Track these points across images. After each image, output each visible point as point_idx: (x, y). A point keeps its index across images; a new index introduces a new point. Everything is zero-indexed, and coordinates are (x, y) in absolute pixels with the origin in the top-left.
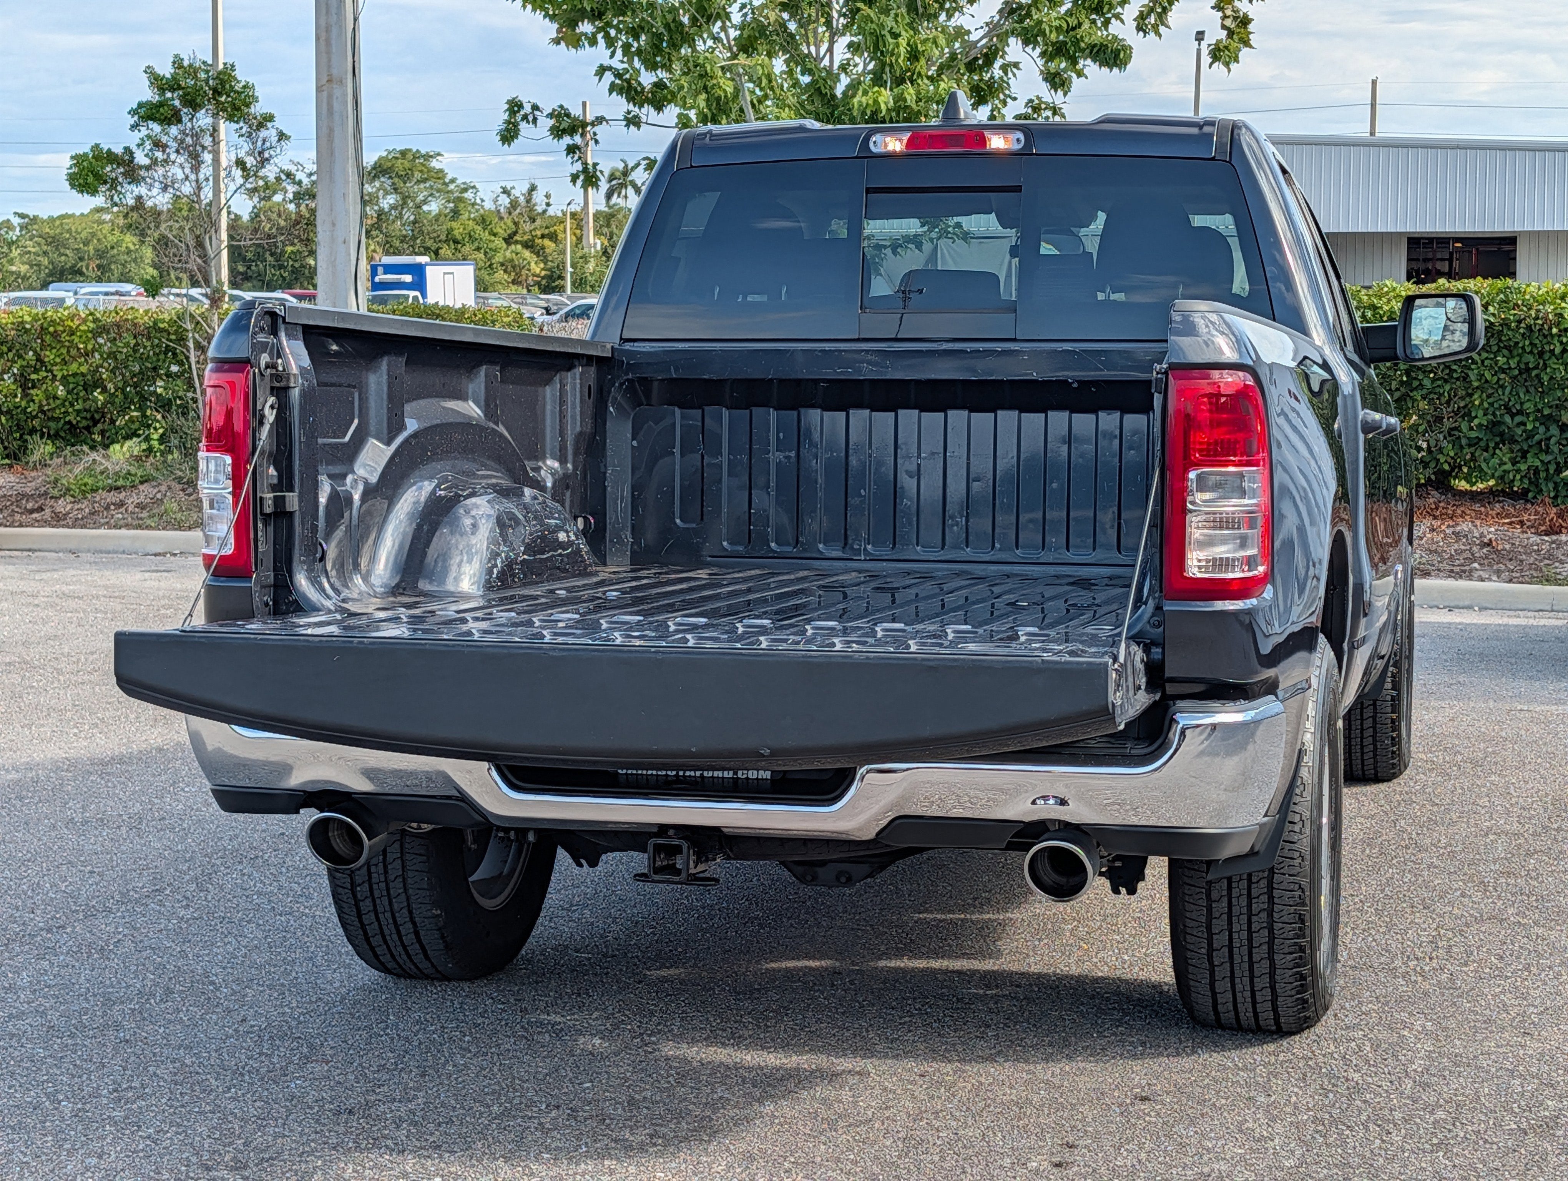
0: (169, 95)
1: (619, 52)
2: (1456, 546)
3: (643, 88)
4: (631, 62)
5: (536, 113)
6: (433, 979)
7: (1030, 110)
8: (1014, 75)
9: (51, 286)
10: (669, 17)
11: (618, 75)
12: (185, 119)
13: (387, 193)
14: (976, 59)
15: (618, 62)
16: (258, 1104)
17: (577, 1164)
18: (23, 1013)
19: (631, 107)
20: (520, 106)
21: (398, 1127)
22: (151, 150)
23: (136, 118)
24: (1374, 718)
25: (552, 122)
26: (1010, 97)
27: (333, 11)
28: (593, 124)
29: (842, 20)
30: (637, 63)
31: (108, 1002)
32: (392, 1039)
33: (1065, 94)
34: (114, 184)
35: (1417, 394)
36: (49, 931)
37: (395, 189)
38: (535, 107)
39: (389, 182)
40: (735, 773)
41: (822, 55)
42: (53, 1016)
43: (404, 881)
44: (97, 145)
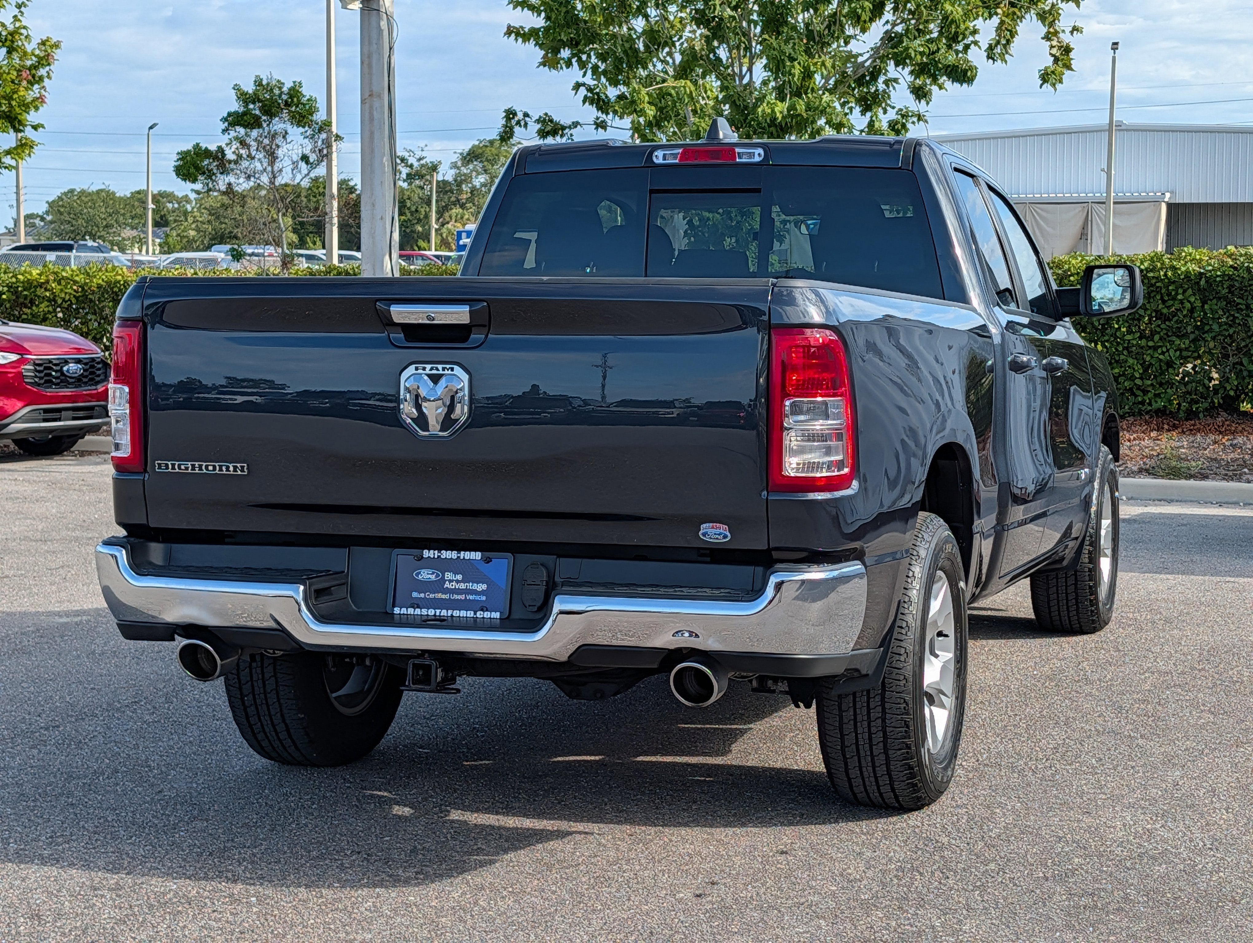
0: (251, 106)
1: (589, 72)
2: (1232, 455)
3: (609, 100)
4: (598, 80)
5: (527, 119)
6: (307, 766)
7: (899, 117)
8: (894, 88)
9: (213, 248)
10: (627, 45)
11: (590, 90)
12: (265, 125)
13: (478, 174)
14: (864, 76)
15: (589, 80)
16: (148, 848)
17: (357, 890)
18: (7, 785)
19: (600, 113)
20: (515, 114)
21: (240, 864)
22: (237, 149)
23: (226, 124)
24: (1076, 584)
25: (539, 126)
26: (890, 106)
27: (374, 41)
28: (570, 127)
29: (758, 47)
30: (603, 80)
31: (70, 777)
32: (260, 806)
33: (928, 103)
34: (210, 175)
35: (1208, 337)
36: (47, 729)
37: (485, 171)
38: (526, 115)
39: (481, 165)
40: (475, 614)
41: (744, 72)
42: (27, 788)
43: (277, 694)
44: (198, 144)
